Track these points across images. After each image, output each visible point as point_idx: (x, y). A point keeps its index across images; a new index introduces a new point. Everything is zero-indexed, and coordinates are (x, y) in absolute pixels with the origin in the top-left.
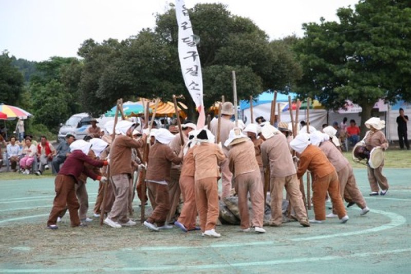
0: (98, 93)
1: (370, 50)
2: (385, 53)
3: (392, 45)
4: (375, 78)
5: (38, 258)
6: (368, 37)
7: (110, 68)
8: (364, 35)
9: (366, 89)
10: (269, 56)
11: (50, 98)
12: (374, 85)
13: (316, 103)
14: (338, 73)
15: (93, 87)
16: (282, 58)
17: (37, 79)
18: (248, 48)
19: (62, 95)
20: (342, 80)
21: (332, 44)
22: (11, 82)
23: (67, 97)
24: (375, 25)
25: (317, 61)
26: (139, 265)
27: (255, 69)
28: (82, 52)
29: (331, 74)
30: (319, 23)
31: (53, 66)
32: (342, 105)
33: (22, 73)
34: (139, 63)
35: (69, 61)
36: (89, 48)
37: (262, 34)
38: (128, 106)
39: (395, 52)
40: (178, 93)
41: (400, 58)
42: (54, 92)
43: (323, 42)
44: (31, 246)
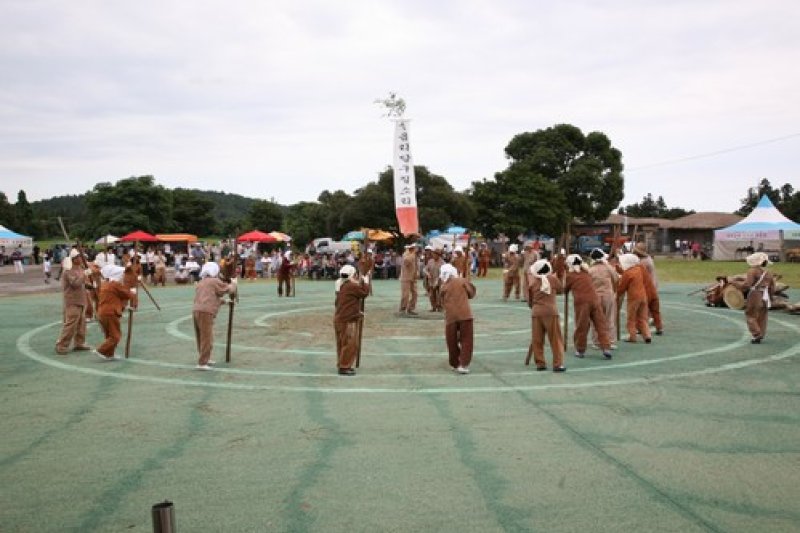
0: (340, 225)
1: (516, 200)
2: (527, 203)
3: (532, 199)
4: (520, 219)
5: (319, 342)
6: (515, 192)
7: (348, 208)
8: (512, 191)
9: (514, 226)
10: (456, 203)
11: (298, 229)
12: (518, 224)
13: (480, 235)
14: (496, 215)
15: (336, 220)
16: (464, 203)
17: (290, 216)
18: (441, 196)
19: (306, 226)
20: (498, 220)
21: (492, 196)
22: (275, 217)
23: (310, 228)
24: (520, 184)
25: (483, 207)
26: (396, 351)
27: (447, 210)
28: (320, 199)
29: (491, 216)
30: (483, 182)
31: (300, 208)
32: (496, 237)
33: (283, 212)
34: (368, 205)
35: (311, 204)
36: (325, 196)
37: (450, 187)
38: (353, 235)
39: (533, 202)
40: (393, 226)
41: (536, 207)
42: (301, 225)
43: (486, 195)
44: (312, 332)
